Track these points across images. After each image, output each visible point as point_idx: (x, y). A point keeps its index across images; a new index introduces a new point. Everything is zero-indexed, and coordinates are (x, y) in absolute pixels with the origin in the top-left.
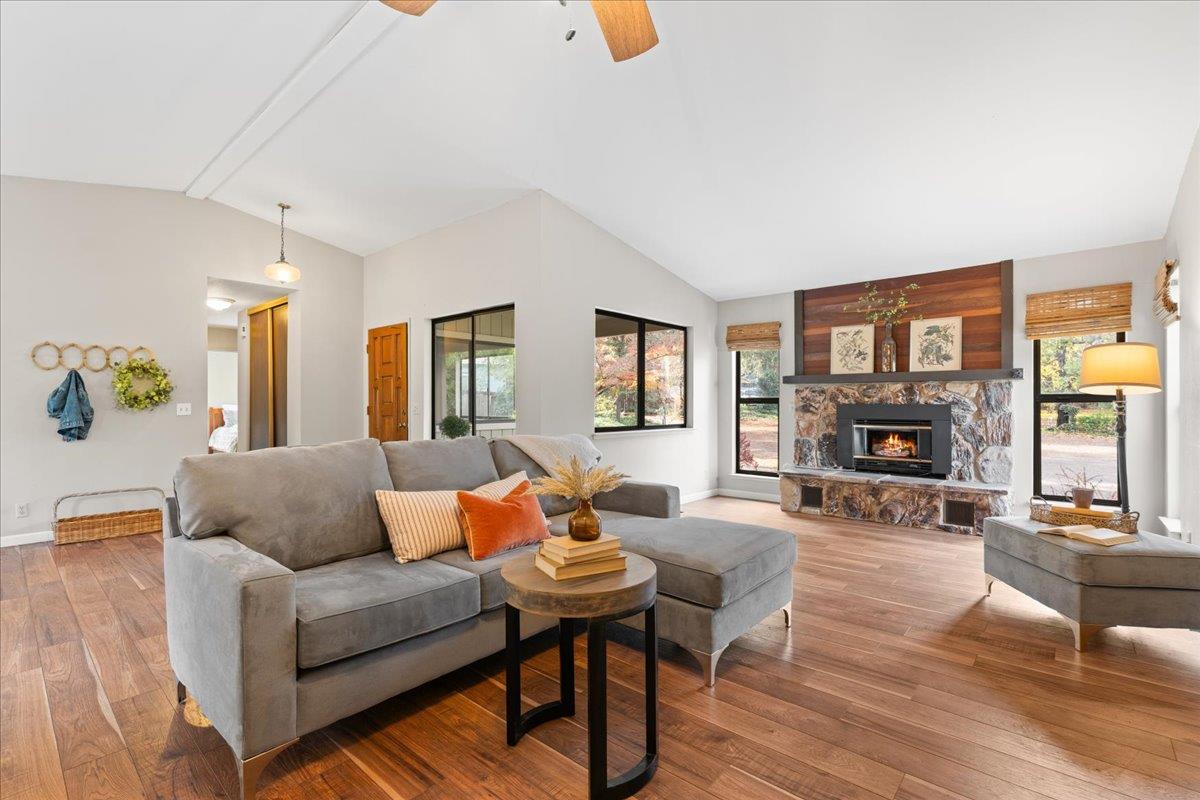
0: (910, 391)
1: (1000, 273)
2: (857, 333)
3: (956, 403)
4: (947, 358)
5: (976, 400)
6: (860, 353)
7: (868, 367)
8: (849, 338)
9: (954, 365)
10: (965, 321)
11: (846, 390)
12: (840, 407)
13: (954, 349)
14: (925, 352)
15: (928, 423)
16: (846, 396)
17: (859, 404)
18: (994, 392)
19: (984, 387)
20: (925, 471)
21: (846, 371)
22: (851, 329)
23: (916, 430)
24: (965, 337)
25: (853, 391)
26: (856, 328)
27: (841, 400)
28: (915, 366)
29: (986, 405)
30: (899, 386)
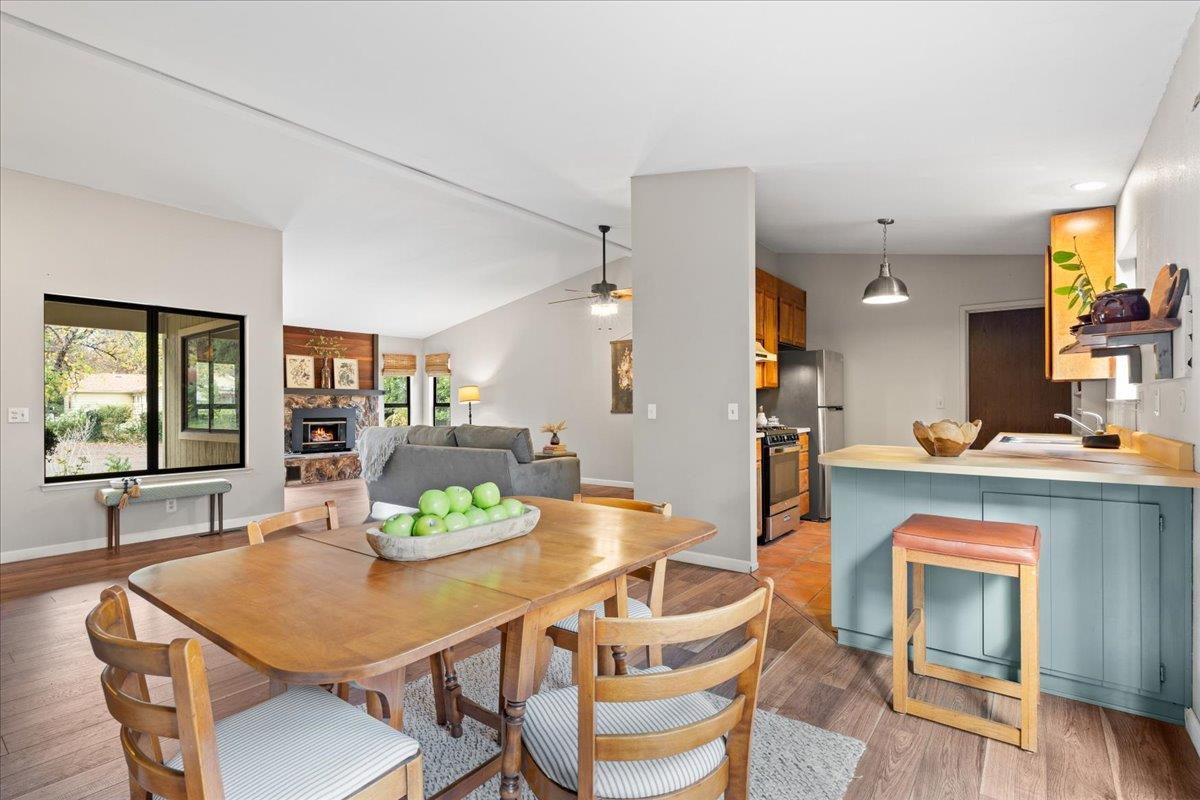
0: (334, 400)
1: (373, 339)
2: (303, 361)
3: (356, 407)
4: (352, 382)
5: (364, 406)
6: (305, 375)
7: (310, 384)
8: (298, 363)
9: (355, 386)
10: (360, 363)
11: (296, 398)
12: (294, 410)
13: (355, 377)
14: (342, 377)
15: (345, 419)
16: (297, 403)
17: (305, 408)
18: (373, 402)
19: (368, 398)
20: (344, 448)
21: (296, 386)
22: (299, 358)
23: (337, 425)
24: (360, 371)
25: (302, 400)
26: (303, 357)
27: (294, 406)
28: (337, 386)
29: (370, 409)
30: (328, 397)
